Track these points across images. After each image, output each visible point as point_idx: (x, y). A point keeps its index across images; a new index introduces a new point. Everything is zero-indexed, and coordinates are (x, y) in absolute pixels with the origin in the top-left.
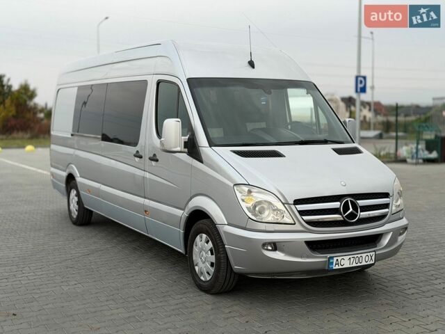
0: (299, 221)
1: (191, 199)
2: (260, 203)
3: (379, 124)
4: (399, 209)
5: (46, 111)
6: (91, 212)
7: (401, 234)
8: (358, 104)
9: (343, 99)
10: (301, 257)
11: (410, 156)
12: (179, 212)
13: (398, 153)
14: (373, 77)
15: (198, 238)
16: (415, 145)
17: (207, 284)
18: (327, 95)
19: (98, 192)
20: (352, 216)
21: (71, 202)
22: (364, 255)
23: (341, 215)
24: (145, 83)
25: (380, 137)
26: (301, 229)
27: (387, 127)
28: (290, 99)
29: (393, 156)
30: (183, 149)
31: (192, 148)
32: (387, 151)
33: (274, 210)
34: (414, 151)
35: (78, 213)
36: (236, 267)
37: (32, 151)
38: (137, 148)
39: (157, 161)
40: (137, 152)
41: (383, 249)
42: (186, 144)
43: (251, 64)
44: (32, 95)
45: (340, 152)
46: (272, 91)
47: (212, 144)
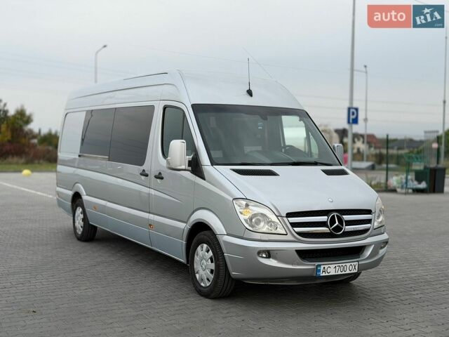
0: (290, 231)
1: (193, 212)
2: (255, 215)
3: (372, 155)
4: (380, 225)
5: (39, 137)
6: (96, 228)
7: (382, 248)
8: (350, 135)
9: (337, 131)
10: (292, 264)
11: (400, 185)
12: (182, 225)
13: (388, 183)
14: (366, 110)
15: (199, 248)
16: (405, 175)
17: (207, 289)
18: (321, 125)
19: (104, 209)
20: (338, 229)
21: (76, 219)
22: (348, 265)
23: (328, 227)
24: (152, 107)
25: (373, 168)
26: (292, 239)
27: (380, 159)
28: (285, 129)
29: (383, 185)
30: (187, 168)
31: (195, 166)
32: (377, 180)
33: (268, 222)
34: (404, 181)
35: (83, 230)
36: (234, 273)
37: (29, 175)
38: (143, 168)
39: (162, 178)
40: (144, 170)
41: (365, 260)
42: (190, 163)
43: (250, 93)
44: (28, 120)
45: (328, 173)
46: (268, 117)
47: (213, 163)
